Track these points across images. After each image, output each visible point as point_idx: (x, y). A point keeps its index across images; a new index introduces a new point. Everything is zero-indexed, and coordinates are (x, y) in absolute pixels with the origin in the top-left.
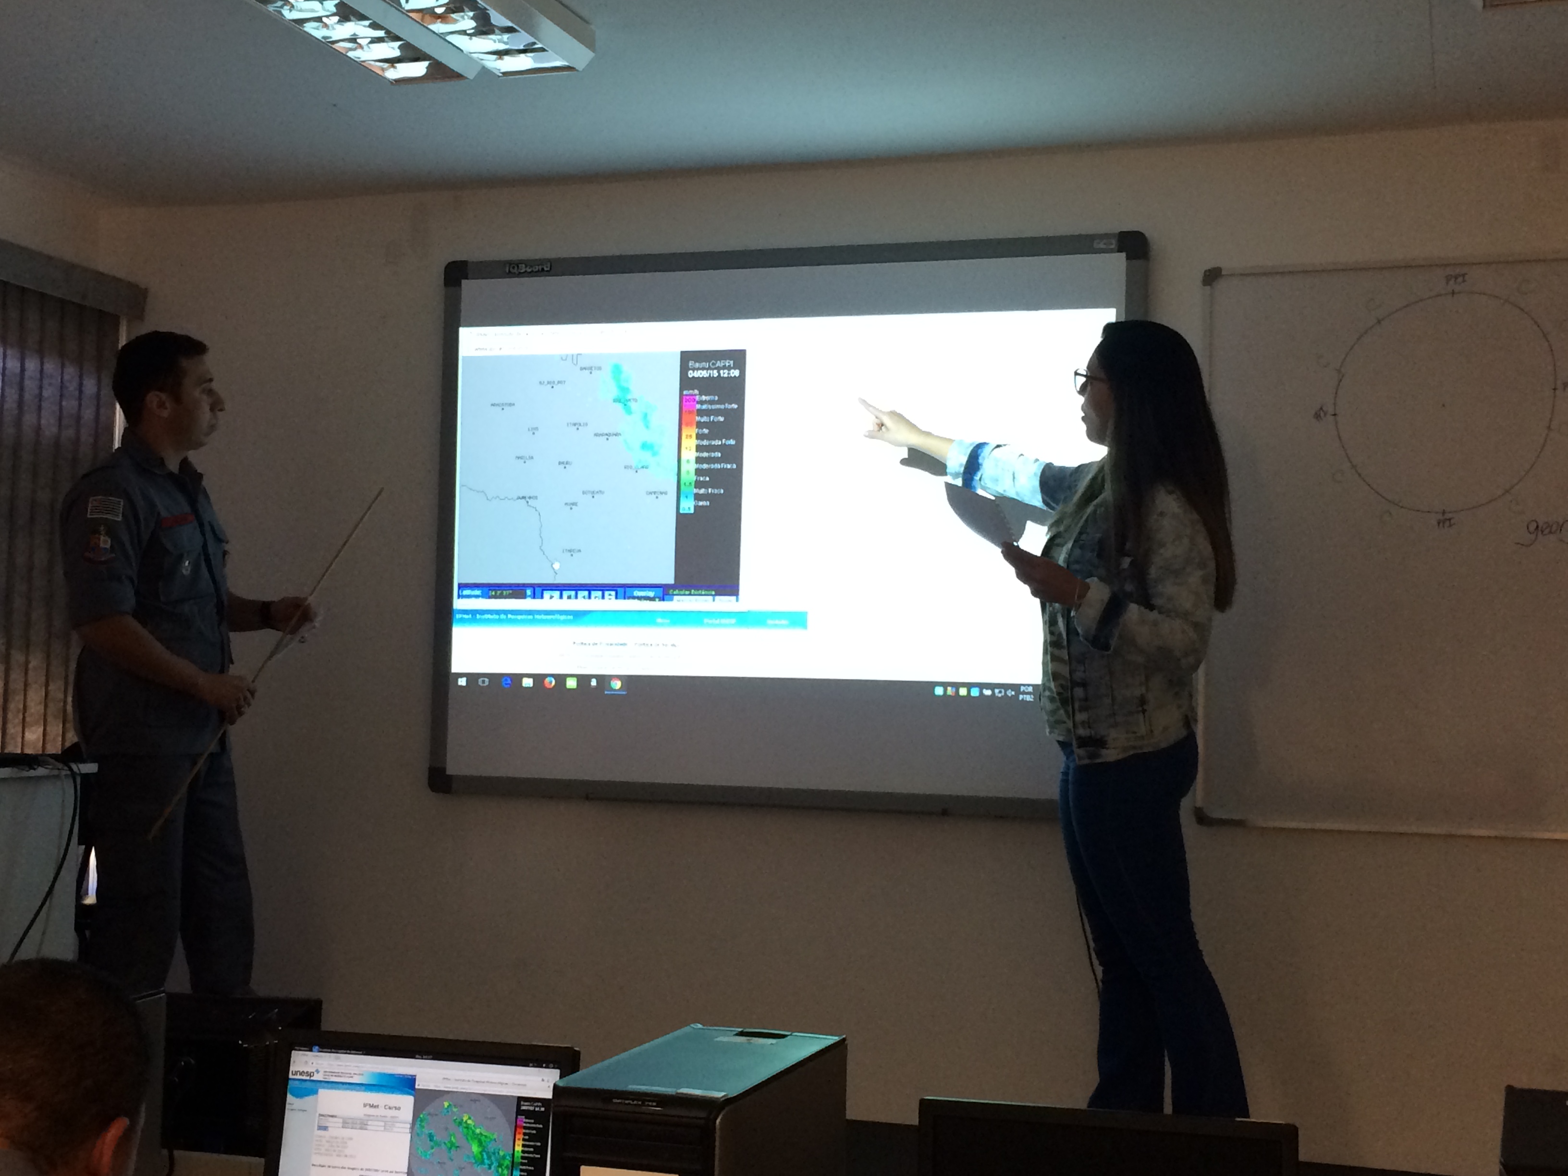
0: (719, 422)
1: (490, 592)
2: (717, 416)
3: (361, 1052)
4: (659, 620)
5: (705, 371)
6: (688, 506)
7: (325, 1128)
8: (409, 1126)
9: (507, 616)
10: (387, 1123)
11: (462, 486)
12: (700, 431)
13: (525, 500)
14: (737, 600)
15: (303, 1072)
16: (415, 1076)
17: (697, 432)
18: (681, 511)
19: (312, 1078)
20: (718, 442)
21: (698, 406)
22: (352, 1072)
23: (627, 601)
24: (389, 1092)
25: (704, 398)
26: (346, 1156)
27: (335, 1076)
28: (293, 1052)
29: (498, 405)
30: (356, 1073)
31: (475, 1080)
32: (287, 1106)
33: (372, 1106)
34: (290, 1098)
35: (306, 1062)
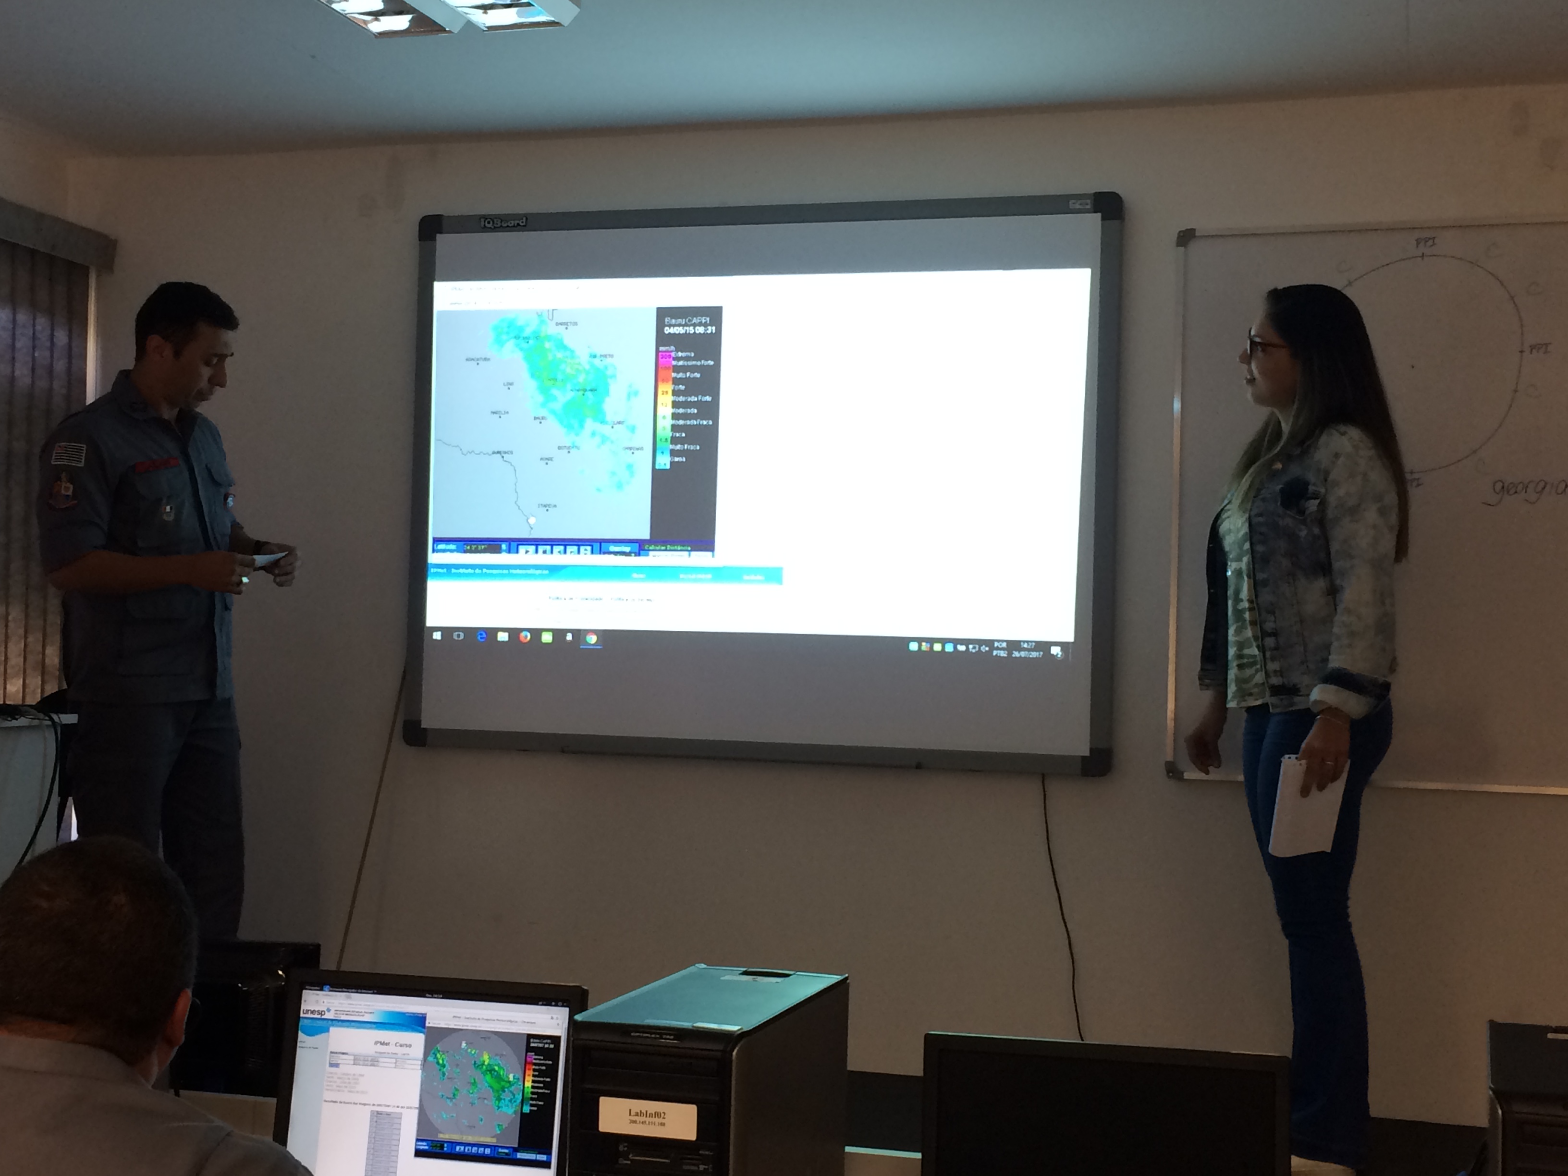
0: (694, 378)
1: (465, 546)
2: (694, 373)
3: (372, 992)
4: (635, 575)
5: (681, 328)
6: (664, 462)
7: (337, 1065)
8: (420, 1063)
9: (482, 570)
10: (397, 1060)
11: (437, 440)
12: (677, 388)
13: (501, 454)
14: (713, 556)
15: (314, 1010)
16: (426, 1014)
17: (673, 388)
18: (657, 467)
19: (323, 1017)
20: (694, 399)
21: (674, 363)
22: (363, 1011)
23: (602, 556)
24: (402, 1030)
25: (680, 354)
26: (358, 1092)
27: (346, 1014)
28: (304, 991)
29: (473, 359)
30: (366, 1011)
31: (485, 1018)
32: (299, 1044)
33: (382, 1044)
34: (301, 1036)
35: (317, 1002)
